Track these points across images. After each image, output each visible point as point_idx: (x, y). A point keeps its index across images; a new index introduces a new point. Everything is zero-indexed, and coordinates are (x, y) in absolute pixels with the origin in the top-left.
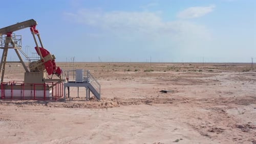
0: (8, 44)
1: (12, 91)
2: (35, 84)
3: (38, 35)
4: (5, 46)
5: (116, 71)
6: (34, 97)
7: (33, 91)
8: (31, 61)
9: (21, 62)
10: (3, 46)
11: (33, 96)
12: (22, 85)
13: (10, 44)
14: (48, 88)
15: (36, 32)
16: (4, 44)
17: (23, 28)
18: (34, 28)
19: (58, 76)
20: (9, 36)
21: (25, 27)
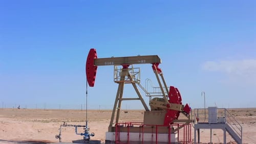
0: (124, 77)
1: (128, 135)
2: (157, 126)
3: (161, 75)
4: (121, 80)
5: (237, 116)
6: (156, 142)
7: (155, 135)
8: (152, 98)
9: (140, 98)
10: (119, 80)
11: (155, 140)
12: (142, 127)
13: (126, 77)
14: (173, 131)
15: (159, 70)
16: (120, 78)
17: (143, 63)
18: (157, 66)
19: (186, 115)
20: (125, 67)
21: (146, 62)
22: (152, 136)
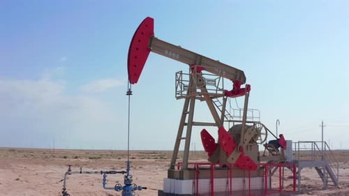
6: (249, 189)
22: (244, 181)
